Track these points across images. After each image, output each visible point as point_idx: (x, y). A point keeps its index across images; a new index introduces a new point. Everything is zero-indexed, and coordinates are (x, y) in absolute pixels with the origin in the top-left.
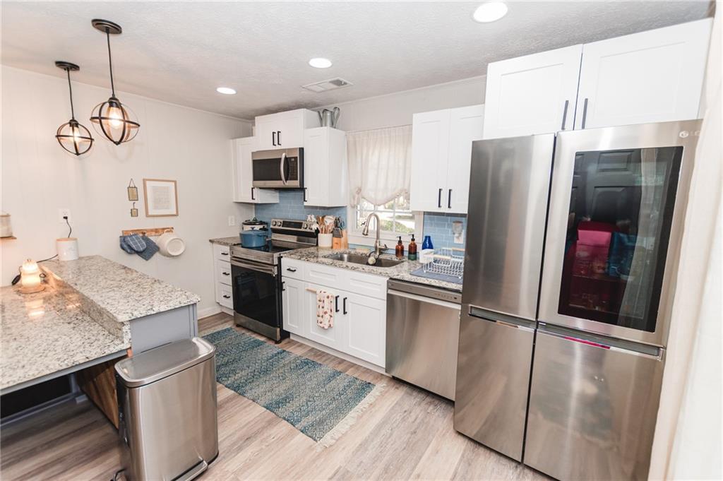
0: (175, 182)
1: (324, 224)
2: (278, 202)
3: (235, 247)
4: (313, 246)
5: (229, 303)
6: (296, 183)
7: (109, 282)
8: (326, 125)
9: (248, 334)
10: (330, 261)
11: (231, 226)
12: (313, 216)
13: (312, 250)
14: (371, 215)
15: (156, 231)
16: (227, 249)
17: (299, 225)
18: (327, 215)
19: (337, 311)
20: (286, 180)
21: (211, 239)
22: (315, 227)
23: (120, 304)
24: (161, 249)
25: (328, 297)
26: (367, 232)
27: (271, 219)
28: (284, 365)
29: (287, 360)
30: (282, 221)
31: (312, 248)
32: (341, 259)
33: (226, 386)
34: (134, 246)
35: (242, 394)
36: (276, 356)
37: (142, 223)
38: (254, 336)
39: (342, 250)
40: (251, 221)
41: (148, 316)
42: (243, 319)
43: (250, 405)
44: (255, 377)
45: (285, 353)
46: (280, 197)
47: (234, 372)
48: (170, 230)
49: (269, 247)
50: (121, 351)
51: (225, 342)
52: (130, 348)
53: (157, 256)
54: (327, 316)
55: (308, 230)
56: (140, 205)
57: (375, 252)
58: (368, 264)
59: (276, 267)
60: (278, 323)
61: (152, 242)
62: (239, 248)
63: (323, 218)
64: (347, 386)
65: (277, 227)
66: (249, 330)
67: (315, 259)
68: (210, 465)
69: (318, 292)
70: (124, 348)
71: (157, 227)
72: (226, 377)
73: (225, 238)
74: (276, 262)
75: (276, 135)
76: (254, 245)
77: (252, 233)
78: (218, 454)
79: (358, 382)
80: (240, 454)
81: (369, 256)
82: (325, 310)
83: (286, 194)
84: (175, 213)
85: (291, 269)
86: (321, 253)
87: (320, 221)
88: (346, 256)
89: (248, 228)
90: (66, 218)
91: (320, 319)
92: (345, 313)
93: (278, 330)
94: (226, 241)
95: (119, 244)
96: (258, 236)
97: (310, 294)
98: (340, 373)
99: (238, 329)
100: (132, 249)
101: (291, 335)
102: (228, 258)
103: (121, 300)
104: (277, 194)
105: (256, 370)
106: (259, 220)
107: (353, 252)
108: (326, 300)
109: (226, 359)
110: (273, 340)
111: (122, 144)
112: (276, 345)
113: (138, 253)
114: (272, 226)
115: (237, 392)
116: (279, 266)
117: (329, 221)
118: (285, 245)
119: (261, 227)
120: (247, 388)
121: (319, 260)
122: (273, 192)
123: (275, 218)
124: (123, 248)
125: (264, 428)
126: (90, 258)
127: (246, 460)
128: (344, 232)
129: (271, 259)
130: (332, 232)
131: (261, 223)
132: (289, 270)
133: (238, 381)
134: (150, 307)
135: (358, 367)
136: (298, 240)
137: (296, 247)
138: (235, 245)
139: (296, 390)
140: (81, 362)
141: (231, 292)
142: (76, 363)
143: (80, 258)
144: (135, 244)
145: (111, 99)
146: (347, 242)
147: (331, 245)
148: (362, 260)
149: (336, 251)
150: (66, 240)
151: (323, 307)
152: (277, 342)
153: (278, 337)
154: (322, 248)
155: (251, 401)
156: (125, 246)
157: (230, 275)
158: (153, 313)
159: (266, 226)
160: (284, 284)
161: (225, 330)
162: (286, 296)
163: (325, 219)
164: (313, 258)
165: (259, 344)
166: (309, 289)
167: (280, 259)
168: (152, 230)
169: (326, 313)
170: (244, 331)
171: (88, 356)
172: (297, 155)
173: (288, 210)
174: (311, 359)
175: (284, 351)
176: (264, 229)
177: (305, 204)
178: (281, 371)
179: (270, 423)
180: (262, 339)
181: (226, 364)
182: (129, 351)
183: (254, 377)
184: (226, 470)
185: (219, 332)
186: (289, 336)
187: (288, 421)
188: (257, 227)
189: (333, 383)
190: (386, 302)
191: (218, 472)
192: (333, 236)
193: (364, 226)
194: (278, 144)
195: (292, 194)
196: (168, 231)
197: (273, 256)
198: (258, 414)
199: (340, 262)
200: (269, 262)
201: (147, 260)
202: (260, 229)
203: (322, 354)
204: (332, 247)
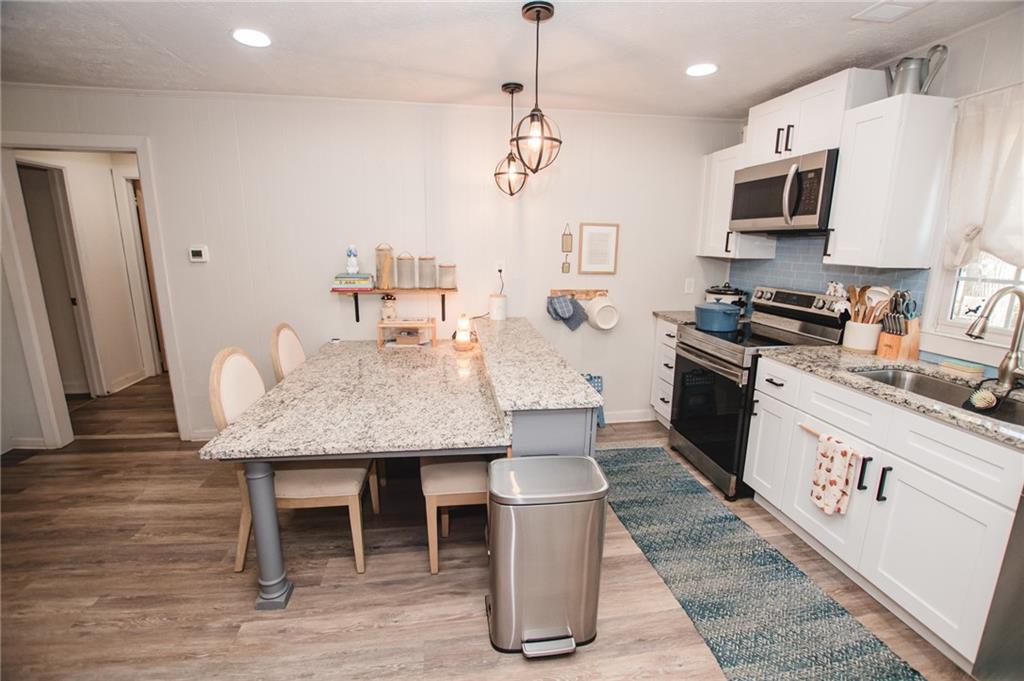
0: (618, 226)
1: (863, 303)
2: (773, 257)
3: (687, 327)
4: (832, 344)
5: (666, 412)
6: (811, 221)
7: (517, 354)
8: (901, 91)
9: (685, 466)
10: (863, 381)
11: (688, 294)
12: (840, 286)
13: (828, 351)
14: (1002, 293)
15: (587, 293)
16: (673, 329)
17: (808, 301)
18: (876, 285)
19: (861, 487)
20: (793, 213)
21: (655, 310)
22: (840, 307)
23: (511, 385)
24: (590, 317)
25: (844, 454)
26: (983, 330)
27: (755, 287)
28: (731, 545)
29: (738, 538)
30: (774, 291)
31: (828, 348)
32: (895, 381)
33: (633, 538)
34: (559, 311)
35: (652, 562)
36: (720, 521)
37: (573, 282)
38: (693, 473)
39: (901, 362)
40: (721, 288)
41: (532, 410)
42: (681, 441)
43: (657, 585)
44: (678, 542)
45: (737, 523)
46: (777, 248)
47: (649, 519)
48: (604, 293)
49: (743, 335)
50: (500, 447)
51: (650, 467)
52: (511, 446)
53: (584, 327)
54: (836, 491)
55: (825, 312)
56: (573, 258)
57: (999, 381)
58: (968, 406)
59: (747, 372)
60: (735, 468)
61: (581, 307)
62: (692, 330)
63: (864, 290)
64: (855, 648)
65: (763, 301)
66: (688, 461)
67: (829, 371)
68: (579, 648)
69: (824, 436)
70: (504, 444)
71: (588, 289)
72: (636, 522)
73: (674, 312)
74: (748, 363)
75: (783, 134)
76: (716, 328)
77: (716, 307)
78: (595, 636)
79: (883, 654)
80: (622, 658)
81: (978, 387)
82: (833, 477)
83: (788, 243)
84: (612, 270)
85: (775, 381)
86: (847, 360)
87: (857, 294)
88: (908, 376)
89: (712, 298)
90: (500, 271)
91: (818, 490)
92: (880, 497)
93: (734, 478)
94: (674, 317)
95: (546, 305)
96: (724, 313)
97: (806, 438)
98: (843, 611)
99: (672, 453)
100: (557, 314)
101: (756, 495)
102: (674, 342)
103: (514, 381)
104: (773, 243)
105: (682, 532)
106: (733, 286)
107: (929, 370)
108: (838, 458)
109: (643, 495)
110: (724, 493)
111: (539, 171)
112: (726, 503)
113: (565, 320)
114: (754, 299)
115: (645, 553)
116: (753, 371)
117: (879, 297)
118: (773, 335)
119: (736, 298)
120: (662, 555)
121: (839, 374)
122: (764, 239)
123: (762, 287)
124: (549, 312)
125: (669, 637)
126: (517, 320)
127: (629, 675)
128: (913, 324)
129: (740, 355)
130: (881, 321)
131: (737, 292)
132: (770, 381)
133: (652, 538)
134: (536, 399)
135: (892, 620)
136: (803, 329)
137: (793, 340)
138: (686, 324)
139: (742, 601)
140: (461, 446)
141: (671, 394)
142: (456, 447)
143: (507, 319)
144: (562, 308)
145: (534, 110)
146: (918, 344)
147: (872, 348)
148: (954, 393)
149: (882, 361)
150: (497, 296)
151: (829, 471)
152: (728, 498)
153: (732, 492)
154: (851, 351)
155: (662, 580)
156: (551, 310)
157: (673, 370)
158: (539, 408)
159: (744, 298)
160: (756, 404)
161: (654, 449)
162: (758, 426)
163: (868, 293)
164: (825, 368)
165: (698, 490)
166: (804, 425)
167: (755, 358)
168: (582, 292)
169: (833, 483)
170: (679, 460)
171: (468, 441)
172: (822, 164)
173: (792, 272)
174: (786, 554)
175: (737, 518)
176: (740, 303)
177: (826, 260)
178: (724, 551)
179: (680, 636)
180: (705, 483)
181: (641, 503)
182: (509, 449)
183: (675, 542)
184: (598, 670)
185: (644, 450)
186: (752, 497)
187: (712, 649)
188: (728, 299)
189: (822, 626)
190: (1013, 515)
191: (588, 666)
192: (883, 329)
193: (973, 317)
194: (786, 149)
195: (802, 243)
196: (600, 295)
197: (743, 353)
198: (666, 609)
199: (889, 389)
200: (735, 362)
201: (573, 330)
202: (733, 303)
203: (811, 555)
204: (875, 353)
